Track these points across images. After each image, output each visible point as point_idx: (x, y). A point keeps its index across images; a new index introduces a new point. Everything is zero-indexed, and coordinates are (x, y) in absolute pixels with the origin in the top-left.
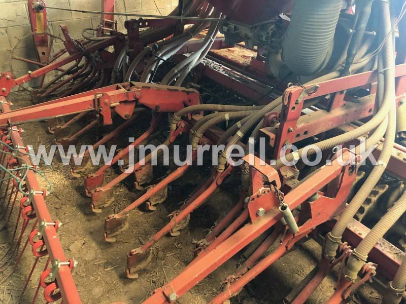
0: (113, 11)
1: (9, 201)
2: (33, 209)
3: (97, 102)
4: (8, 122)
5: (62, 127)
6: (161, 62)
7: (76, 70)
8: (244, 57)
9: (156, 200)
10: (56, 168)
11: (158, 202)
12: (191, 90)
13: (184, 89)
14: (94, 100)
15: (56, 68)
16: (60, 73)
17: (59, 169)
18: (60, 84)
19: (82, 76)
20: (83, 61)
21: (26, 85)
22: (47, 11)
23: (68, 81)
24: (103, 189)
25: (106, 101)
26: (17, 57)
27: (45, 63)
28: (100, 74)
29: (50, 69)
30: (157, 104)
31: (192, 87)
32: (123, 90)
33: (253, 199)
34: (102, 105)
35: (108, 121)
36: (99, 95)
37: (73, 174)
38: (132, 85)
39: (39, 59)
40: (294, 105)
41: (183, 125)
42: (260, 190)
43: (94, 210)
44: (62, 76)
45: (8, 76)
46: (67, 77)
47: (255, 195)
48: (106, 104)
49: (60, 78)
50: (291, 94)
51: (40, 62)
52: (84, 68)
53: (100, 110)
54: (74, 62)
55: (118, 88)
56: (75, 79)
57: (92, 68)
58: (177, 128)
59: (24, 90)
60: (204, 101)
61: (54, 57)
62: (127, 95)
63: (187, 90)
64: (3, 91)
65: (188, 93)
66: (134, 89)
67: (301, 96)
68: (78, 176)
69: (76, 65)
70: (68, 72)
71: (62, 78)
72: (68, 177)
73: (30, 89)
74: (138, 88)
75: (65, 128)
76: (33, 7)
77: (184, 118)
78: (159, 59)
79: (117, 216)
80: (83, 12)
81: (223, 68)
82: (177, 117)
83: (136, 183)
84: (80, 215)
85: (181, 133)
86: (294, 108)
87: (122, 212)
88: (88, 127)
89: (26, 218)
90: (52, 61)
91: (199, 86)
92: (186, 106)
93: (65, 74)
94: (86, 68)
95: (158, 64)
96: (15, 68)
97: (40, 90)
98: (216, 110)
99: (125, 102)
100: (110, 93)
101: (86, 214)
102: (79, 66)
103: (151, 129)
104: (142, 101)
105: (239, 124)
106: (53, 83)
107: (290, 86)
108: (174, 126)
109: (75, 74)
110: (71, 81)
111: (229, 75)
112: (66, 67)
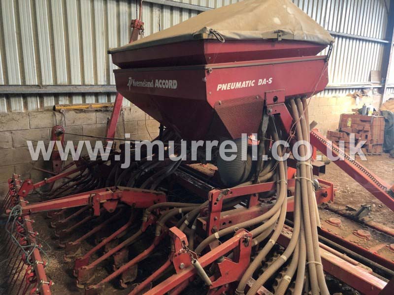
0: (114, 137)
1: (13, 279)
2: (35, 275)
3: (91, 199)
4: (30, 211)
5: (63, 222)
6: (143, 173)
7: (80, 179)
8: (211, 170)
9: (128, 279)
10: (52, 255)
11: (128, 281)
12: (161, 192)
13: (155, 191)
14: (89, 198)
15: (65, 177)
16: (66, 180)
17: (55, 256)
18: (66, 188)
19: (84, 183)
20: (86, 171)
21: (38, 190)
22: (65, 135)
23: (72, 186)
24: (87, 267)
25: (98, 199)
26: (37, 168)
27: (57, 172)
28: (98, 181)
29: (60, 177)
30: (134, 202)
31: (162, 190)
32: (110, 192)
33: (176, 256)
34: (94, 201)
35: (97, 212)
36: (93, 195)
37: (65, 259)
38: (117, 188)
39: (52, 169)
40: (216, 202)
41: (152, 218)
42: (181, 250)
43: (78, 286)
44: (68, 182)
45: (29, 182)
46: (72, 183)
47: (177, 253)
48: (97, 201)
49: (66, 184)
50: (212, 194)
51: (53, 171)
52: (86, 177)
53: (93, 205)
54: (80, 172)
55: (107, 190)
56: (78, 185)
57: (92, 176)
58: (148, 220)
59: (37, 193)
60: (170, 200)
61: (64, 168)
62: (112, 195)
63: (157, 192)
64: (23, 193)
65: (157, 194)
66: (118, 191)
67: (220, 195)
68: (69, 260)
69: (81, 174)
70: (73, 180)
71: (67, 185)
72: (60, 262)
73: (41, 192)
74: (121, 190)
75: (65, 223)
76: (55, 132)
77: (153, 213)
78: (143, 170)
79: (95, 287)
80: (91, 137)
81: (191, 178)
82: (148, 212)
83: (114, 266)
84: (66, 291)
85: (150, 224)
86: (216, 204)
87: (99, 284)
88: (82, 221)
89: (28, 282)
90: (62, 171)
91: (167, 190)
92: (155, 203)
93: (71, 181)
94: (88, 177)
95: (141, 174)
96: (33, 176)
97: (49, 193)
98: (175, 207)
99: (111, 200)
100: (101, 194)
101: (70, 290)
102: (83, 174)
103: (130, 223)
104: (123, 199)
105: (187, 216)
106: (60, 188)
107: (213, 189)
108: (145, 219)
109: (79, 181)
110: (75, 187)
111: (194, 183)
112: (72, 176)
